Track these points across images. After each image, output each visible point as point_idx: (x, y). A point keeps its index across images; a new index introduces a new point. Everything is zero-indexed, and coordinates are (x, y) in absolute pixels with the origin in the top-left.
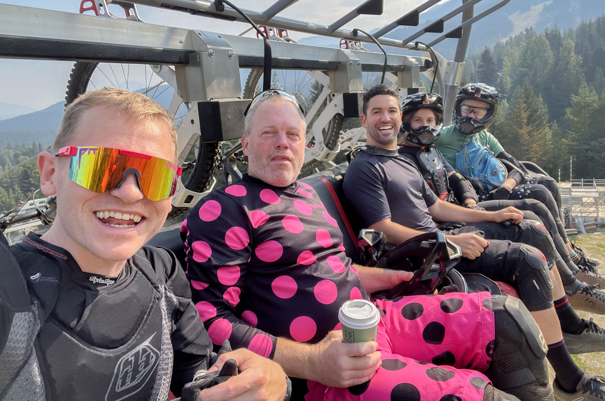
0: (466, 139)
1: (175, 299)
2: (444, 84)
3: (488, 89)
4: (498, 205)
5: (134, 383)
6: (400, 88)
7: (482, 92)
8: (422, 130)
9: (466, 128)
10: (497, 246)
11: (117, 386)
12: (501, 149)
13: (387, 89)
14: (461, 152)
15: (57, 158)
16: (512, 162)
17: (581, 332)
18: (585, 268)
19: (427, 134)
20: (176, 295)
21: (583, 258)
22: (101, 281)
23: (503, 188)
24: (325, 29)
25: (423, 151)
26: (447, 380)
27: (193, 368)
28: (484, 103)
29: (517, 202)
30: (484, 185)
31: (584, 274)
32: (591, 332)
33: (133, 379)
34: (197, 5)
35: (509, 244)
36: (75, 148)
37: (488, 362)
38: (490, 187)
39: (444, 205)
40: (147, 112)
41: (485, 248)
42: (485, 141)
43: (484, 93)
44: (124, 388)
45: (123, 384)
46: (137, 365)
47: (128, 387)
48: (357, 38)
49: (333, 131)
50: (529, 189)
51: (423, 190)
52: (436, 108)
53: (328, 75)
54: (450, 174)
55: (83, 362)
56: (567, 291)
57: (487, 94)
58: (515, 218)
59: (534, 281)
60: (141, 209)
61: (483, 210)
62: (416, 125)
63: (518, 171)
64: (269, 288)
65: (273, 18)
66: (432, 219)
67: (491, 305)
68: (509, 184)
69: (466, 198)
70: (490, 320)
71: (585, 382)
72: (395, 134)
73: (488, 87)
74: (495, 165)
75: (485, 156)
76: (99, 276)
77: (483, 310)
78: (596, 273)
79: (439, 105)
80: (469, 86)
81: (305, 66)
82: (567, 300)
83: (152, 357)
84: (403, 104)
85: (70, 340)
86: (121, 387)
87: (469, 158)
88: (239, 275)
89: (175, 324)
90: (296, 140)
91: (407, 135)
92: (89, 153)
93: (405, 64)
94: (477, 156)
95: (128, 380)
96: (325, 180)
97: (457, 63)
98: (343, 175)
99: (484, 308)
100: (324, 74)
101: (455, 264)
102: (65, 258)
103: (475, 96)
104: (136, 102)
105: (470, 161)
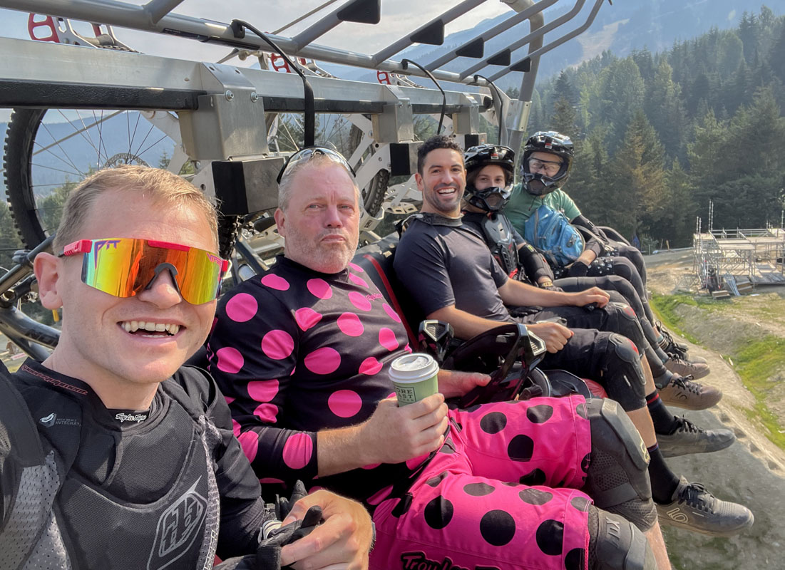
0: (535, 201)
1: (217, 432)
2: (506, 128)
3: (561, 139)
4: (576, 284)
5: (180, 543)
6: (455, 134)
7: (553, 143)
8: (490, 192)
9: (535, 189)
10: (582, 337)
11: (160, 550)
12: (578, 212)
13: (449, 141)
14: (531, 219)
15: (60, 259)
16: (590, 229)
17: (674, 432)
18: (675, 356)
19: (496, 198)
20: (217, 427)
21: (671, 343)
22: (130, 418)
23: (580, 262)
24: (367, 59)
25: (488, 218)
26: (545, 502)
27: (240, 515)
28: (557, 156)
29: (598, 279)
30: (558, 258)
31: (674, 362)
32: (684, 431)
33: (178, 540)
34: (208, 29)
35: (596, 334)
36: (89, 241)
37: (583, 478)
38: (565, 262)
39: (514, 284)
40: (179, 191)
41: (568, 340)
42: (560, 204)
43: (556, 144)
44: (170, 550)
45: (167, 545)
46: (182, 520)
47: (173, 549)
48: (406, 71)
49: (376, 191)
50: (611, 263)
51: (492, 269)
52: (505, 165)
53: (370, 120)
54: (520, 246)
55: (119, 524)
56: (657, 385)
57: (560, 145)
58: (600, 301)
59: (625, 377)
60: (178, 316)
61: (560, 291)
62: (481, 186)
63: (597, 241)
64: (325, 406)
65: (306, 46)
66: (504, 304)
67: (585, 411)
68: (587, 257)
69: (540, 276)
70: (586, 430)
71: (682, 491)
72: (458, 199)
73: (561, 136)
74: (571, 234)
75: (559, 224)
76: (127, 412)
77: (577, 418)
78: (686, 360)
79: (510, 161)
80: (539, 135)
81: (344, 109)
82: (658, 395)
83: (200, 507)
84: (466, 158)
85: (101, 499)
86: (165, 550)
87: (541, 226)
88: (276, 390)
89: (216, 462)
90: (349, 215)
91: (470, 197)
92: (108, 247)
93: (463, 103)
94: (551, 223)
95: (173, 540)
96: (370, 258)
97: (522, 102)
98: (393, 251)
99: (578, 416)
100: (364, 118)
101: (539, 361)
102: (84, 393)
103: (546, 147)
104: (164, 180)
105: (542, 229)
